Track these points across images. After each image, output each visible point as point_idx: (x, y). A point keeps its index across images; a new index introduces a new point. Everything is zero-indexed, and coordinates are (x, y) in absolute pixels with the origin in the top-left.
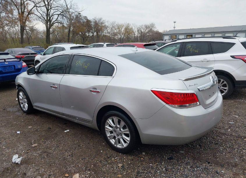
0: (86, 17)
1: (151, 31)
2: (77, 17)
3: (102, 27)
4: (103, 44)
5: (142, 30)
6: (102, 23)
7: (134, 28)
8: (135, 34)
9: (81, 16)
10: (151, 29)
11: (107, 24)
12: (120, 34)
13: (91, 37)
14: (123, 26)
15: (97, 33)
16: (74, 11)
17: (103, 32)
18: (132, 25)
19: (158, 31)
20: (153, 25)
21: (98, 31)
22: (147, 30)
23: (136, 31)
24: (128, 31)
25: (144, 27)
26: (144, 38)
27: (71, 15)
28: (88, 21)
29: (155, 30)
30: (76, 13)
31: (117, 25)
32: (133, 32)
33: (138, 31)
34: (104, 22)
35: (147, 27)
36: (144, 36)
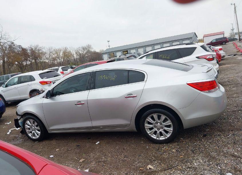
0: (20, 46)
1: (89, 51)
2: (10, 47)
3: (39, 54)
4: (58, 68)
5: (80, 52)
6: (39, 50)
7: (71, 51)
8: (74, 57)
9: (14, 45)
10: (88, 50)
11: (44, 50)
12: (59, 58)
13: (29, 65)
14: (61, 50)
15: (35, 60)
16: (6, 41)
17: (41, 58)
18: (69, 48)
19: (96, 51)
20: (89, 46)
21: (36, 58)
22: (85, 52)
23: (75, 54)
24: (67, 54)
25: (81, 49)
26: (83, 59)
27: (3, 46)
28: (24, 50)
29: (92, 50)
30: (9, 43)
31: (54, 50)
32: (71, 54)
33: (76, 53)
34: (41, 48)
35: (84, 49)
36: (83, 57)
